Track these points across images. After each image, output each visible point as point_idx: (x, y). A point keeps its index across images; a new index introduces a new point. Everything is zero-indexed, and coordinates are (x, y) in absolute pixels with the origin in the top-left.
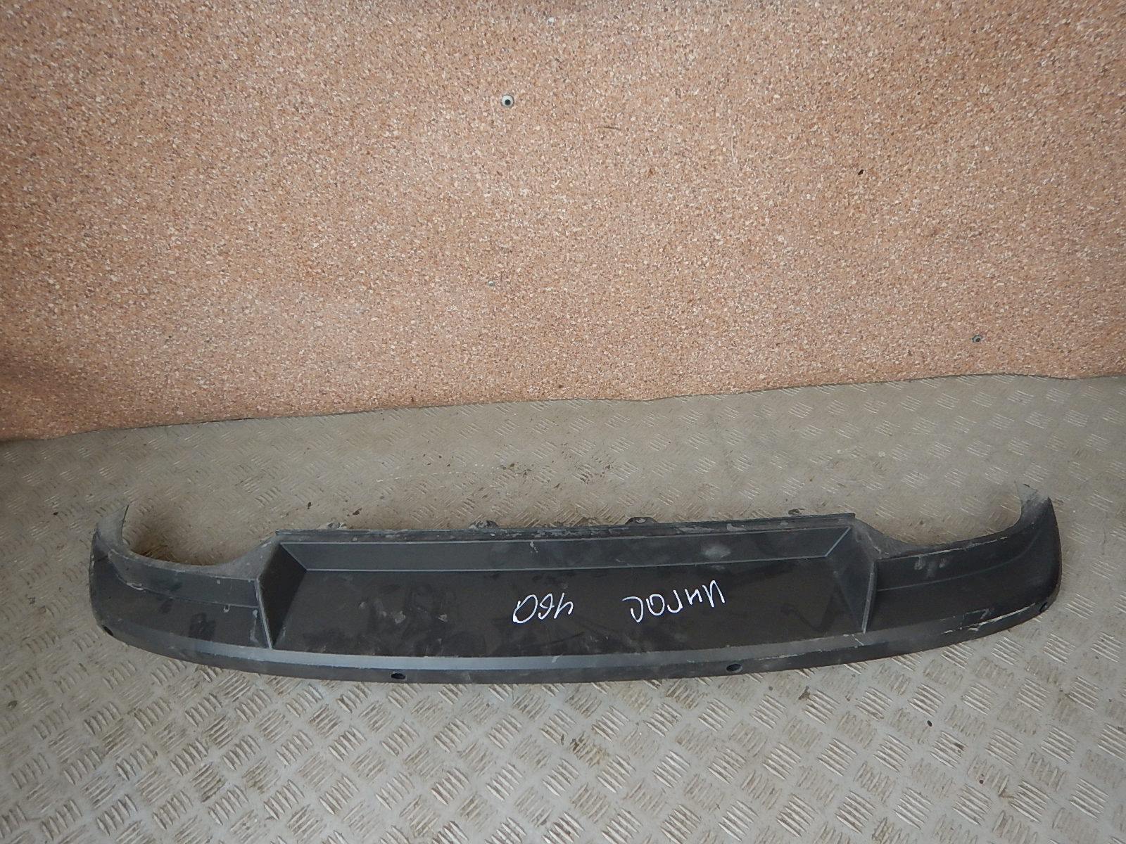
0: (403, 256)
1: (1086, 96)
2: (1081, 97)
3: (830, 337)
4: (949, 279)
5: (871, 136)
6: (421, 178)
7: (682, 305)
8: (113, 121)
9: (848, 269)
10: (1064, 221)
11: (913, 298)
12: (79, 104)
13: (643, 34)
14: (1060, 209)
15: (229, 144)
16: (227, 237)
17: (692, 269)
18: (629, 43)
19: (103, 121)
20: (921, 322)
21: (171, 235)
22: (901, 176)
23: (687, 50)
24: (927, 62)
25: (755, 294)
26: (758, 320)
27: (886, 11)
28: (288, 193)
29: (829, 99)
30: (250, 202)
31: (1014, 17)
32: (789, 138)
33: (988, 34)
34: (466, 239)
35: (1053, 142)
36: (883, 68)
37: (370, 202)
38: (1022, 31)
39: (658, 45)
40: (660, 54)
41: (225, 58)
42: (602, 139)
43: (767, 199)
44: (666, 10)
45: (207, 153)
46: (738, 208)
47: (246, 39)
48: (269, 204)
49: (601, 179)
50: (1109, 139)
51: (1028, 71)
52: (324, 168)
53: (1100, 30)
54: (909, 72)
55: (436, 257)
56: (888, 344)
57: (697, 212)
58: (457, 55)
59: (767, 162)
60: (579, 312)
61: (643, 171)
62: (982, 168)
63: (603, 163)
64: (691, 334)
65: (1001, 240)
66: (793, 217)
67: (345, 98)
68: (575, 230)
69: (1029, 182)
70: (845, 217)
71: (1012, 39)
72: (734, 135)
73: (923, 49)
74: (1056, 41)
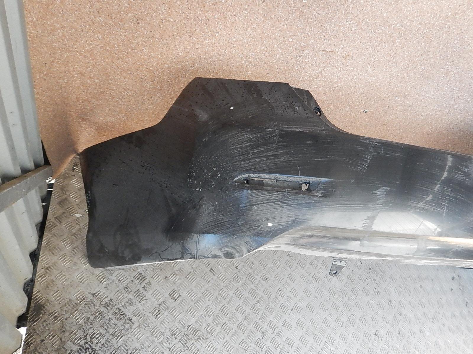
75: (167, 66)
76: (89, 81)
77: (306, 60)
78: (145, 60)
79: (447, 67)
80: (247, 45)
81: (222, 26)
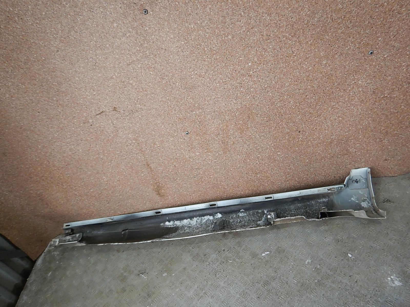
0: (167, 174)
1: (370, 100)
2: (368, 100)
3: (305, 176)
4: (341, 154)
5: (299, 122)
6: (168, 155)
7: (253, 175)
8: (85, 155)
9: (304, 158)
10: (374, 133)
11: (330, 162)
12: (76, 152)
13: (221, 111)
14: (372, 131)
15: (115, 155)
16: (119, 177)
17: (254, 165)
18: (218, 114)
19: (82, 155)
20: (335, 168)
21: (104, 179)
22: (314, 131)
23: (235, 113)
24: (311, 101)
25: (276, 169)
26: (279, 175)
27: (293, 92)
28: (133, 164)
29: (282, 116)
30: (123, 167)
31: (336, 84)
32: (273, 128)
33: (329, 90)
34: (184, 167)
35: (363, 113)
36: (297, 105)
37: (155, 163)
38: (340, 87)
39: (226, 113)
40: (227, 115)
41: (110, 136)
42: (217, 138)
43: (271, 144)
44: (226, 105)
45: (110, 158)
46: (263, 148)
47: (114, 131)
48: (128, 167)
49: (219, 147)
50: (383, 109)
51: (347, 97)
52: (141, 157)
53: (368, 82)
54: (306, 104)
55: (177, 173)
56: (326, 176)
57: (251, 151)
58: (170, 125)
59: (268, 135)
60: (222, 181)
61: (231, 143)
62: (340, 124)
63: (219, 143)
64: (259, 182)
65: (354, 142)
66: (281, 147)
67: (143, 140)
68: (215, 161)
69: (358, 125)
70: (298, 144)
71: (338, 89)
72: (256, 130)
73: (308, 98)
74: (353, 87)
75: (39, 169)
76: (18, 194)
77: (97, 126)
78: (28, 171)
79: (193, 73)
80: (60, 137)
81: (37, 135)
